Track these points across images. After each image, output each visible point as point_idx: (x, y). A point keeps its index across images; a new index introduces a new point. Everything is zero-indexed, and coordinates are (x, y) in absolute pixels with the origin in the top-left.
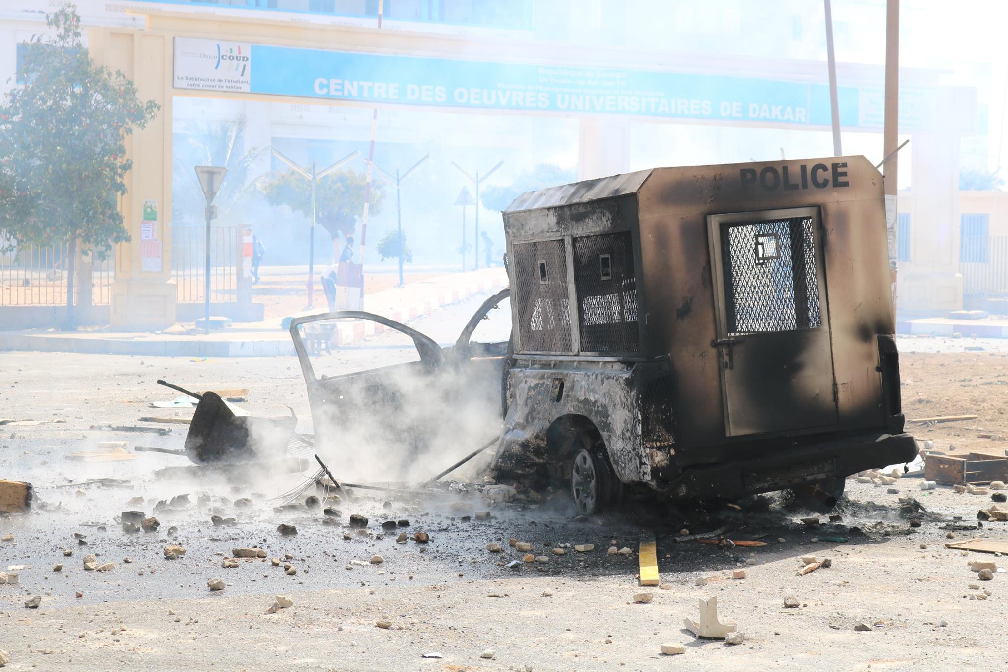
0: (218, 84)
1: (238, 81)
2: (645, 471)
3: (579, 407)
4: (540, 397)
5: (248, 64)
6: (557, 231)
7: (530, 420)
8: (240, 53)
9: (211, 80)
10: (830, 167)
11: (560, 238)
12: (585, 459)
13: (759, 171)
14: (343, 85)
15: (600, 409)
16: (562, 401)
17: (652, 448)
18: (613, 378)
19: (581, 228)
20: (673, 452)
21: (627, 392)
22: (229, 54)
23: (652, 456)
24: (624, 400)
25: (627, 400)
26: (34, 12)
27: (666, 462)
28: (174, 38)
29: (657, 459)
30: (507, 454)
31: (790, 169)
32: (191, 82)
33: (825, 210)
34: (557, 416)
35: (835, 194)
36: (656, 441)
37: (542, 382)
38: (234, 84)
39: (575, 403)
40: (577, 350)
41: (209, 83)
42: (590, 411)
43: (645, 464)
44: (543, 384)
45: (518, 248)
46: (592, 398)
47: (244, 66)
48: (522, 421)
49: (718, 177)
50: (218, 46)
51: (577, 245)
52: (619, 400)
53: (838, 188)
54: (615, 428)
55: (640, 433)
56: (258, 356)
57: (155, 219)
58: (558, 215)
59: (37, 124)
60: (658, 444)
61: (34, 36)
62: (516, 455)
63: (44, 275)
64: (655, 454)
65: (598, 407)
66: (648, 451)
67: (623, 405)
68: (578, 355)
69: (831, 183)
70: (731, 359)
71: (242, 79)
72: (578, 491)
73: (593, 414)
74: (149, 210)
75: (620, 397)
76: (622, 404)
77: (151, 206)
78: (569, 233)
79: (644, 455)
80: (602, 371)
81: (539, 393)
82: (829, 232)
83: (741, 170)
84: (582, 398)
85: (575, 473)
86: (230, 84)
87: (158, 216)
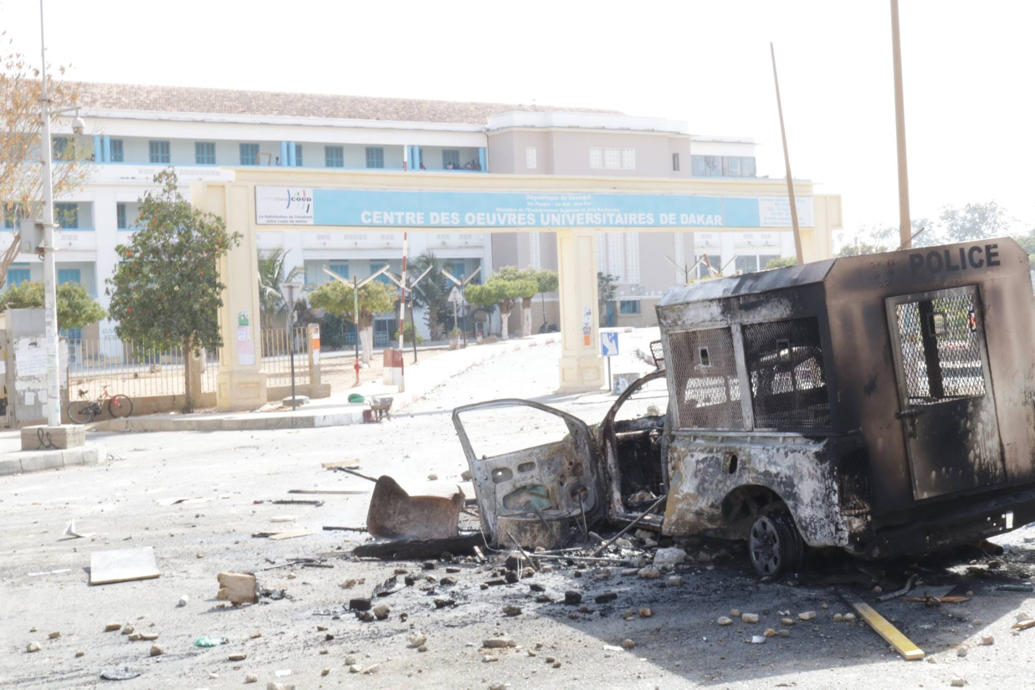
0: (289, 219)
1: (304, 217)
2: (842, 537)
3: (759, 479)
4: (711, 470)
5: (311, 203)
6: (721, 320)
7: (701, 490)
8: (304, 195)
9: (284, 217)
10: (983, 249)
11: (727, 326)
12: (764, 525)
13: (925, 255)
14: (382, 215)
15: (784, 479)
16: (737, 473)
17: (850, 515)
18: (799, 452)
19: (751, 317)
20: (869, 518)
21: (817, 464)
22: (296, 196)
23: (850, 523)
24: (812, 471)
25: (816, 471)
26: (127, 178)
27: (863, 527)
28: (255, 187)
29: (855, 526)
30: (680, 522)
31: (951, 252)
32: (269, 219)
33: (982, 287)
34: (733, 487)
35: (989, 273)
36: (855, 508)
37: (710, 455)
38: (301, 219)
39: (754, 475)
40: (750, 426)
41: (282, 219)
42: (773, 482)
43: (842, 530)
44: (712, 458)
45: (674, 337)
46: (773, 470)
47: (309, 206)
48: (692, 491)
49: (891, 263)
50: (288, 191)
51: (747, 332)
52: (807, 472)
53: (991, 267)
54: (802, 497)
55: (836, 502)
56: (335, 425)
57: (247, 324)
58: (723, 305)
59: (154, 257)
60: (857, 511)
61: (146, 192)
62: (689, 522)
63: (148, 368)
64: (853, 521)
65: (781, 478)
66: (846, 518)
67: (812, 477)
68: (752, 431)
69: (985, 263)
70: (914, 429)
71: (308, 215)
72: (757, 554)
73: (776, 484)
74: (242, 318)
75: (808, 469)
76: (810, 475)
77: (244, 316)
78: (738, 321)
79: (841, 522)
80: (783, 445)
81: (709, 466)
82: (987, 307)
83: (911, 256)
84: (762, 470)
85: (752, 537)
86: (299, 219)
87: (250, 322)
